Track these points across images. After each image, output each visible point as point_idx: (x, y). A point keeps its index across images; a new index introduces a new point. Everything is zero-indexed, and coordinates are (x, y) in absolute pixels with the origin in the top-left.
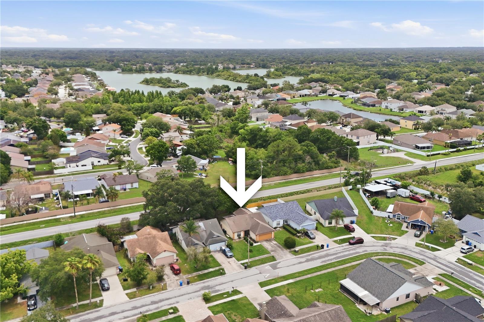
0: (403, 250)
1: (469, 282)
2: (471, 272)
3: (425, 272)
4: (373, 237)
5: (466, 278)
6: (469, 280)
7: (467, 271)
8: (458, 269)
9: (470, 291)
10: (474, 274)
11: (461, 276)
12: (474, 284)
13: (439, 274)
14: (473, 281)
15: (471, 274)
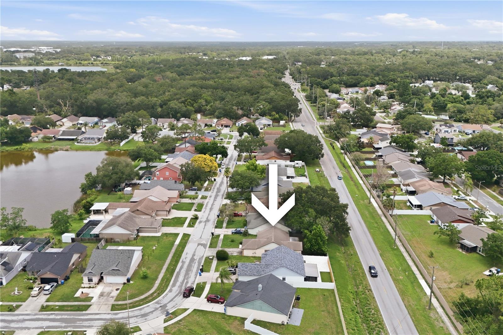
0: (143, 312)
1: (62, 315)
2: (65, 327)
3: (103, 300)
4: (186, 310)
5: (66, 317)
6: (63, 317)
7: (70, 326)
8: (78, 323)
9: (57, 306)
10: (61, 327)
11: (72, 317)
12: (57, 315)
13: (91, 305)
14: (59, 317)
15: (64, 325)
